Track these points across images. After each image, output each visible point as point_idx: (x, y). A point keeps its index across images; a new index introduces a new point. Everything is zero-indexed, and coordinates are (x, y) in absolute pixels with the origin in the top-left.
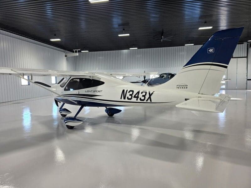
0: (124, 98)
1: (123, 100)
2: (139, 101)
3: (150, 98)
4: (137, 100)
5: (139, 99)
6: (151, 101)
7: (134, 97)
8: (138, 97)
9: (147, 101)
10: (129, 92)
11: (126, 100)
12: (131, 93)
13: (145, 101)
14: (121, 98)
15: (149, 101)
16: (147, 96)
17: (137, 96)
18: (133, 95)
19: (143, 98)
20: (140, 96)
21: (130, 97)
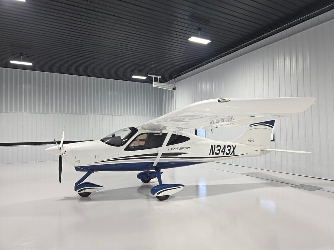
0: (213, 154)
1: (211, 155)
2: (225, 155)
3: (233, 151)
4: (223, 154)
5: (225, 153)
6: (234, 154)
7: (222, 152)
8: (224, 152)
9: (231, 154)
10: (217, 147)
11: (215, 155)
12: (219, 148)
13: (229, 155)
14: (210, 154)
15: (233, 154)
16: (232, 150)
17: (224, 150)
18: (221, 150)
19: (228, 152)
20: (227, 150)
21: (218, 152)
